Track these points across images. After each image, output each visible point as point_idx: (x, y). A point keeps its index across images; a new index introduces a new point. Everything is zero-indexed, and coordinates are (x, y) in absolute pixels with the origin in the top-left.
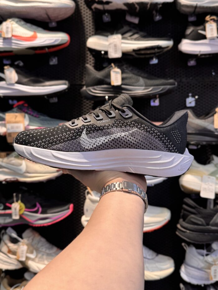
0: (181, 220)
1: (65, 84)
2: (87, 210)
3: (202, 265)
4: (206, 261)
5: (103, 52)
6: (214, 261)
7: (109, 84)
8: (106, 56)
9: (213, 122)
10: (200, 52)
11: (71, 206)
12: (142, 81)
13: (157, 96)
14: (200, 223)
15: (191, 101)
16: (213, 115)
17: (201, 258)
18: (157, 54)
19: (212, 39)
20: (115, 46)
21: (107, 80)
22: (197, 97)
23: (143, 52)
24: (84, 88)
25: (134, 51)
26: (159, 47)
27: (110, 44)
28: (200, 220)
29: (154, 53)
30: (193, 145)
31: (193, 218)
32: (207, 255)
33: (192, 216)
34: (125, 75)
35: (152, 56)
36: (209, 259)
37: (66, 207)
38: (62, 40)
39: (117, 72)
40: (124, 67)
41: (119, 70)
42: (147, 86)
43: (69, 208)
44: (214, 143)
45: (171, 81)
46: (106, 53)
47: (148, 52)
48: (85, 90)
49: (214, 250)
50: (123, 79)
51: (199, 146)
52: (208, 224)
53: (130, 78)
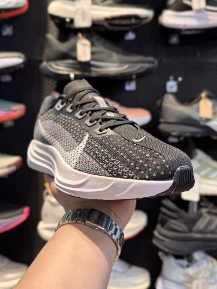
0: (159, 226)
1: (20, 57)
2: (46, 215)
3: (182, 278)
4: (187, 275)
5: (68, 20)
6: (197, 274)
7: (75, 58)
8: (71, 26)
9: (198, 110)
10: (185, 25)
11: (26, 210)
12: (115, 56)
13: (134, 77)
14: (181, 229)
15: (172, 86)
16: (198, 102)
17: (181, 270)
18: (134, 27)
19: (199, 11)
20: (84, 13)
21: (73, 54)
22: (180, 79)
23: (117, 22)
24: (45, 64)
25: (107, 19)
26: (136, 17)
27: (77, 10)
28: (181, 226)
29: (131, 25)
30: (175, 137)
31: (173, 223)
32: (188, 266)
33: (173, 221)
34: (95, 49)
35: (128, 28)
36: (191, 271)
37: (19, 211)
38: (17, 3)
39: (85, 45)
40: (95, 38)
41: (87, 42)
42: (122, 63)
43: (22, 213)
44: (199, 135)
45: (150, 59)
46: (72, 21)
47: (124, 22)
48: (45, 67)
49: (196, 261)
50: (93, 53)
51: (182, 139)
52: (190, 231)
53: (101, 53)
